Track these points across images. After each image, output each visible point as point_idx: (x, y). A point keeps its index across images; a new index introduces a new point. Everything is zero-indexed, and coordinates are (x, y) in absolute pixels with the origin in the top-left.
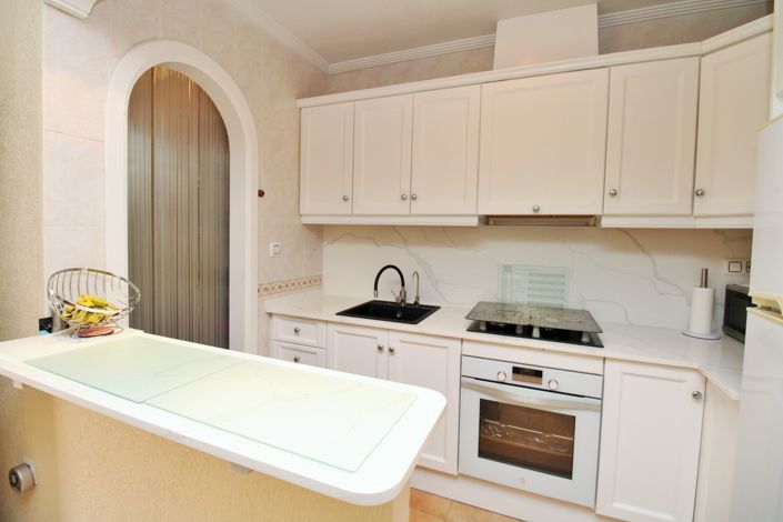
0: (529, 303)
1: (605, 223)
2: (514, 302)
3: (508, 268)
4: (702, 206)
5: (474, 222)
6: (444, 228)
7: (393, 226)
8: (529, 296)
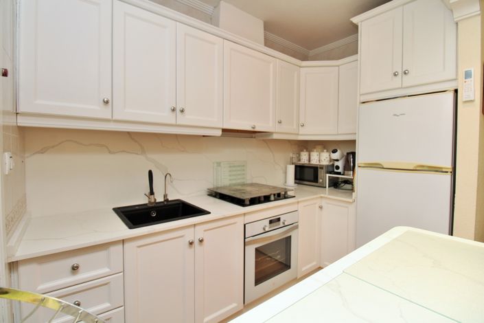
0: (230, 186)
1: (275, 137)
2: (222, 185)
3: (219, 164)
4: (302, 131)
5: (219, 133)
6: (176, 136)
7: (128, 133)
8: (230, 180)
